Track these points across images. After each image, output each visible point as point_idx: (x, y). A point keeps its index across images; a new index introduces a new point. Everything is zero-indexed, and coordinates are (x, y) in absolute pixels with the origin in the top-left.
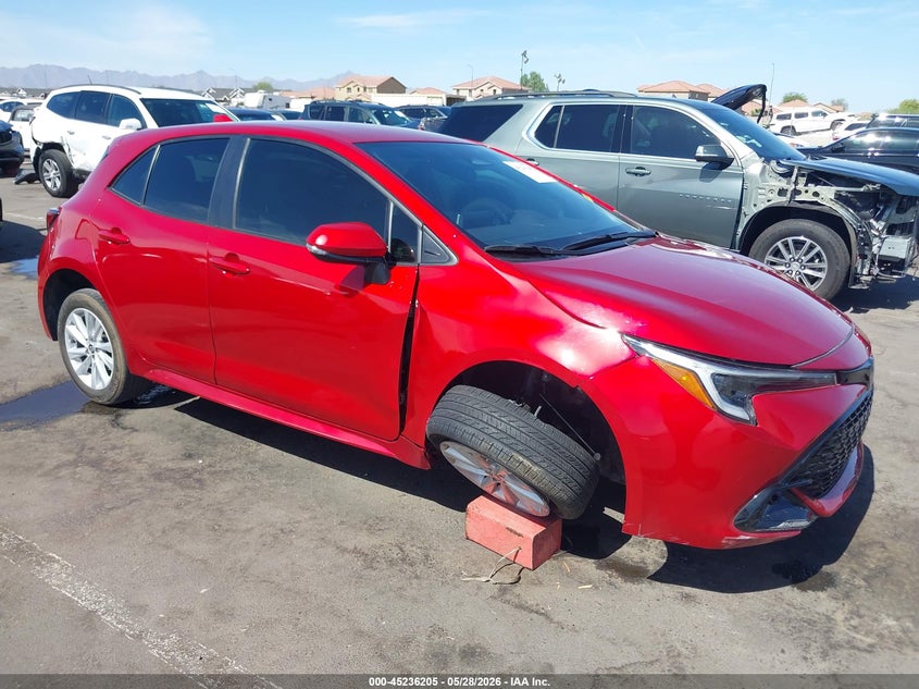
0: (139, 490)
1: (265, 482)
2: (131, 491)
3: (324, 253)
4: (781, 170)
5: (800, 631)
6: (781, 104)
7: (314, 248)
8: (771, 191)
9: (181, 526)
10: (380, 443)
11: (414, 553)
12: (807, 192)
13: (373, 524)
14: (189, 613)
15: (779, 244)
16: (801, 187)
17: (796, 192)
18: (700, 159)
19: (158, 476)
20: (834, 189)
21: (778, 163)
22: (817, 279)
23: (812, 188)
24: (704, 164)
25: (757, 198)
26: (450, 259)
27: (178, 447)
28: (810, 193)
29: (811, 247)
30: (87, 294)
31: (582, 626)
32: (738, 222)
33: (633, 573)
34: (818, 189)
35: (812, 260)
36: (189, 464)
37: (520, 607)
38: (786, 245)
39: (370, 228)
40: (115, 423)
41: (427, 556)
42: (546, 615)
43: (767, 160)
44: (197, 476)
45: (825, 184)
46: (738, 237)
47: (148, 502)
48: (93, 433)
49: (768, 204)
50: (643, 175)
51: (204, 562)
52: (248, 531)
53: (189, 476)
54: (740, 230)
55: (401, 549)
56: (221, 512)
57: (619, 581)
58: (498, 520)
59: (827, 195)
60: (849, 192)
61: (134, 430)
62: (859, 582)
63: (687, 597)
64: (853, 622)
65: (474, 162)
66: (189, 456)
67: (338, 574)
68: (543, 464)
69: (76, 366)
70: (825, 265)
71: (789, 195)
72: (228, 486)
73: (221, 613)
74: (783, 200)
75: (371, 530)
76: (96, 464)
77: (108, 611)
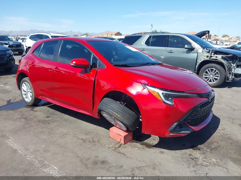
0: (33, 124)
1: (64, 123)
2: (32, 124)
3: (74, 65)
4: (207, 51)
5: (189, 161)
6: (222, 38)
7: (72, 64)
8: (205, 56)
9: (42, 132)
10: (89, 113)
11: (96, 140)
12: (214, 56)
13: (87, 133)
14: (39, 151)
15: (207, 70)
16: (212, 55)
17: (211, 57)
18: (186, 48)
19: (39, 121)
20: (221, 55)
21: (207, 49)
22: (217, 79)
23: (216, 55)
24: (187, 50)
25: (201, 58)
26: (105, 67)
27: (46, 115)
28: (215, 57)
29: (215, 71)
30: (27, 79)
31: (133, 157)
32: (196, 64)
33: (149, 146)
34: (217, 56)
35: (216, 74)
36: (47, 119)
37: (119, 152)
38: (209, 70)
39: (86, 60)
40: (32, 110)
41: (99, 141)
42: (125, 155)
43: (204, 48)
44: (48, 122)
45: (219, 55)
46: (196, 68)
47: (35, 127)
48: (26, 112)
49: (204, 60)
50: (172, 53)
51: (45, 140)
52: (57, 134)
53: (47, 121)
54: (197, 67)
55: (93, 139)
56: (52, 129)
57: (145, 148)
58: (116, 132)
59: (219, 57)
60: (226, 56)
61: (36, 111)
62: (208, 150)
63: (162, 152)
64: (204, 160)
65: (117, 46)
66: (48, 117)
67: (76, 144)
68: (121, 115)
69: (24, 96)
70: (219, 76)
71: (209, 57)
72: (55, 124)
73: (46, 151)
74: (208, 59)
75: (87, 134)
76: (25, 118)
77: (20, 150)
